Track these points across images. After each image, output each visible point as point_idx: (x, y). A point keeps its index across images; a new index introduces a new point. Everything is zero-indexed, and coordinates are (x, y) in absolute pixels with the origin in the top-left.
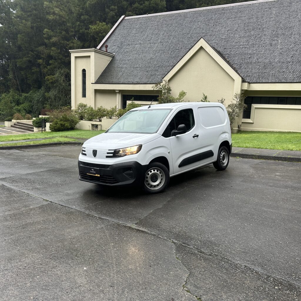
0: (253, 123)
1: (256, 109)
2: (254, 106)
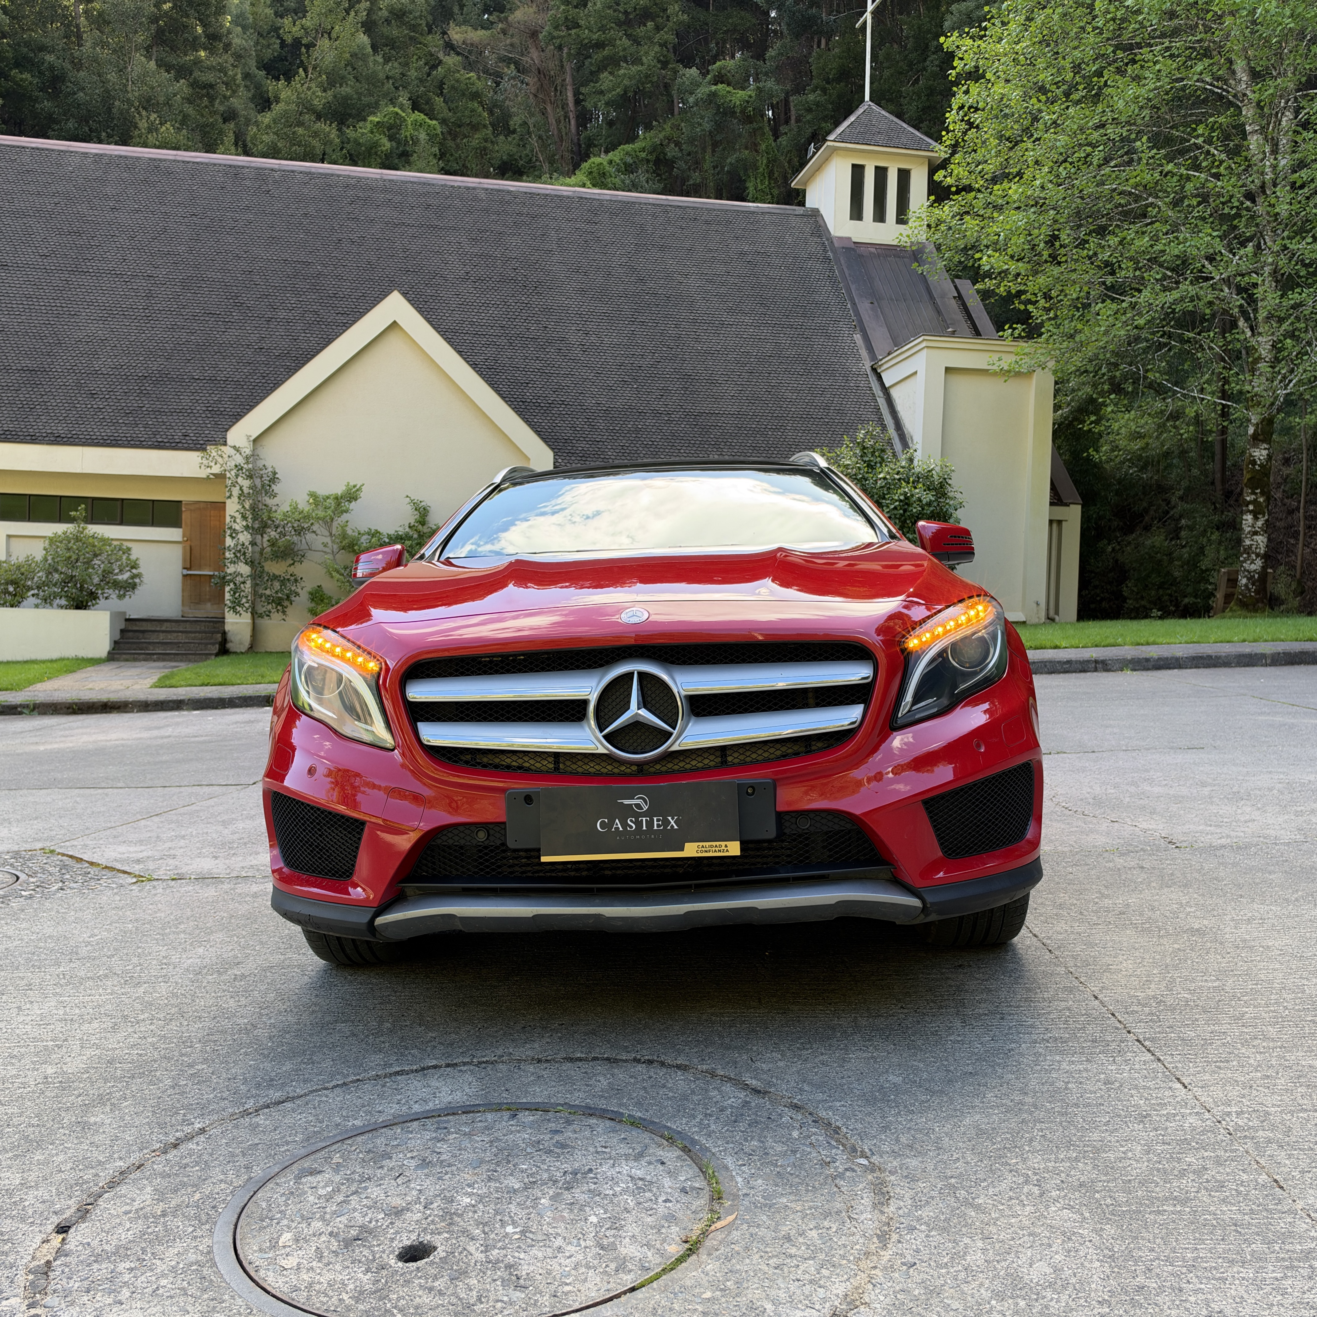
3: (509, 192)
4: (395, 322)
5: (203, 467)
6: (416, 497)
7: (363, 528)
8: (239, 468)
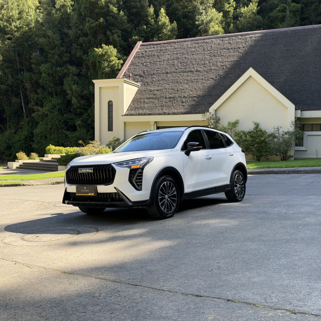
0: (307, 151)
1: (308, 136)
2: (307, 133)
3: (298, 30)
4: (250, 76)
5: (203, 118)
6: (255, 121)
7: (240, 130)
8: (211, 118)
